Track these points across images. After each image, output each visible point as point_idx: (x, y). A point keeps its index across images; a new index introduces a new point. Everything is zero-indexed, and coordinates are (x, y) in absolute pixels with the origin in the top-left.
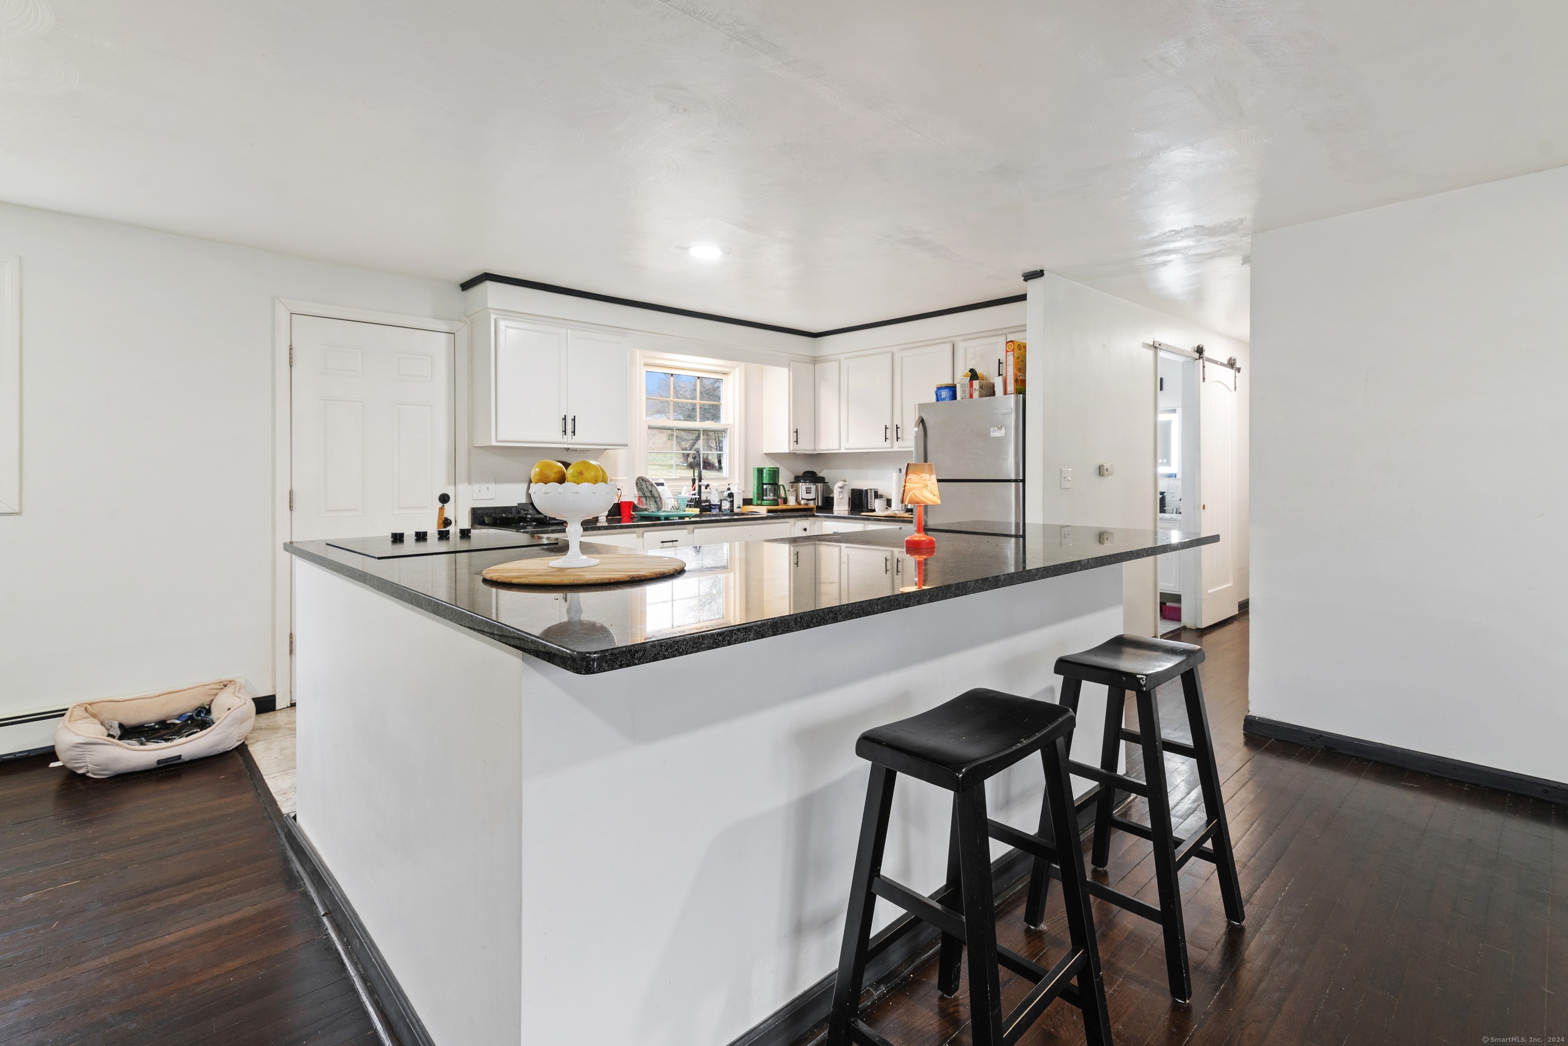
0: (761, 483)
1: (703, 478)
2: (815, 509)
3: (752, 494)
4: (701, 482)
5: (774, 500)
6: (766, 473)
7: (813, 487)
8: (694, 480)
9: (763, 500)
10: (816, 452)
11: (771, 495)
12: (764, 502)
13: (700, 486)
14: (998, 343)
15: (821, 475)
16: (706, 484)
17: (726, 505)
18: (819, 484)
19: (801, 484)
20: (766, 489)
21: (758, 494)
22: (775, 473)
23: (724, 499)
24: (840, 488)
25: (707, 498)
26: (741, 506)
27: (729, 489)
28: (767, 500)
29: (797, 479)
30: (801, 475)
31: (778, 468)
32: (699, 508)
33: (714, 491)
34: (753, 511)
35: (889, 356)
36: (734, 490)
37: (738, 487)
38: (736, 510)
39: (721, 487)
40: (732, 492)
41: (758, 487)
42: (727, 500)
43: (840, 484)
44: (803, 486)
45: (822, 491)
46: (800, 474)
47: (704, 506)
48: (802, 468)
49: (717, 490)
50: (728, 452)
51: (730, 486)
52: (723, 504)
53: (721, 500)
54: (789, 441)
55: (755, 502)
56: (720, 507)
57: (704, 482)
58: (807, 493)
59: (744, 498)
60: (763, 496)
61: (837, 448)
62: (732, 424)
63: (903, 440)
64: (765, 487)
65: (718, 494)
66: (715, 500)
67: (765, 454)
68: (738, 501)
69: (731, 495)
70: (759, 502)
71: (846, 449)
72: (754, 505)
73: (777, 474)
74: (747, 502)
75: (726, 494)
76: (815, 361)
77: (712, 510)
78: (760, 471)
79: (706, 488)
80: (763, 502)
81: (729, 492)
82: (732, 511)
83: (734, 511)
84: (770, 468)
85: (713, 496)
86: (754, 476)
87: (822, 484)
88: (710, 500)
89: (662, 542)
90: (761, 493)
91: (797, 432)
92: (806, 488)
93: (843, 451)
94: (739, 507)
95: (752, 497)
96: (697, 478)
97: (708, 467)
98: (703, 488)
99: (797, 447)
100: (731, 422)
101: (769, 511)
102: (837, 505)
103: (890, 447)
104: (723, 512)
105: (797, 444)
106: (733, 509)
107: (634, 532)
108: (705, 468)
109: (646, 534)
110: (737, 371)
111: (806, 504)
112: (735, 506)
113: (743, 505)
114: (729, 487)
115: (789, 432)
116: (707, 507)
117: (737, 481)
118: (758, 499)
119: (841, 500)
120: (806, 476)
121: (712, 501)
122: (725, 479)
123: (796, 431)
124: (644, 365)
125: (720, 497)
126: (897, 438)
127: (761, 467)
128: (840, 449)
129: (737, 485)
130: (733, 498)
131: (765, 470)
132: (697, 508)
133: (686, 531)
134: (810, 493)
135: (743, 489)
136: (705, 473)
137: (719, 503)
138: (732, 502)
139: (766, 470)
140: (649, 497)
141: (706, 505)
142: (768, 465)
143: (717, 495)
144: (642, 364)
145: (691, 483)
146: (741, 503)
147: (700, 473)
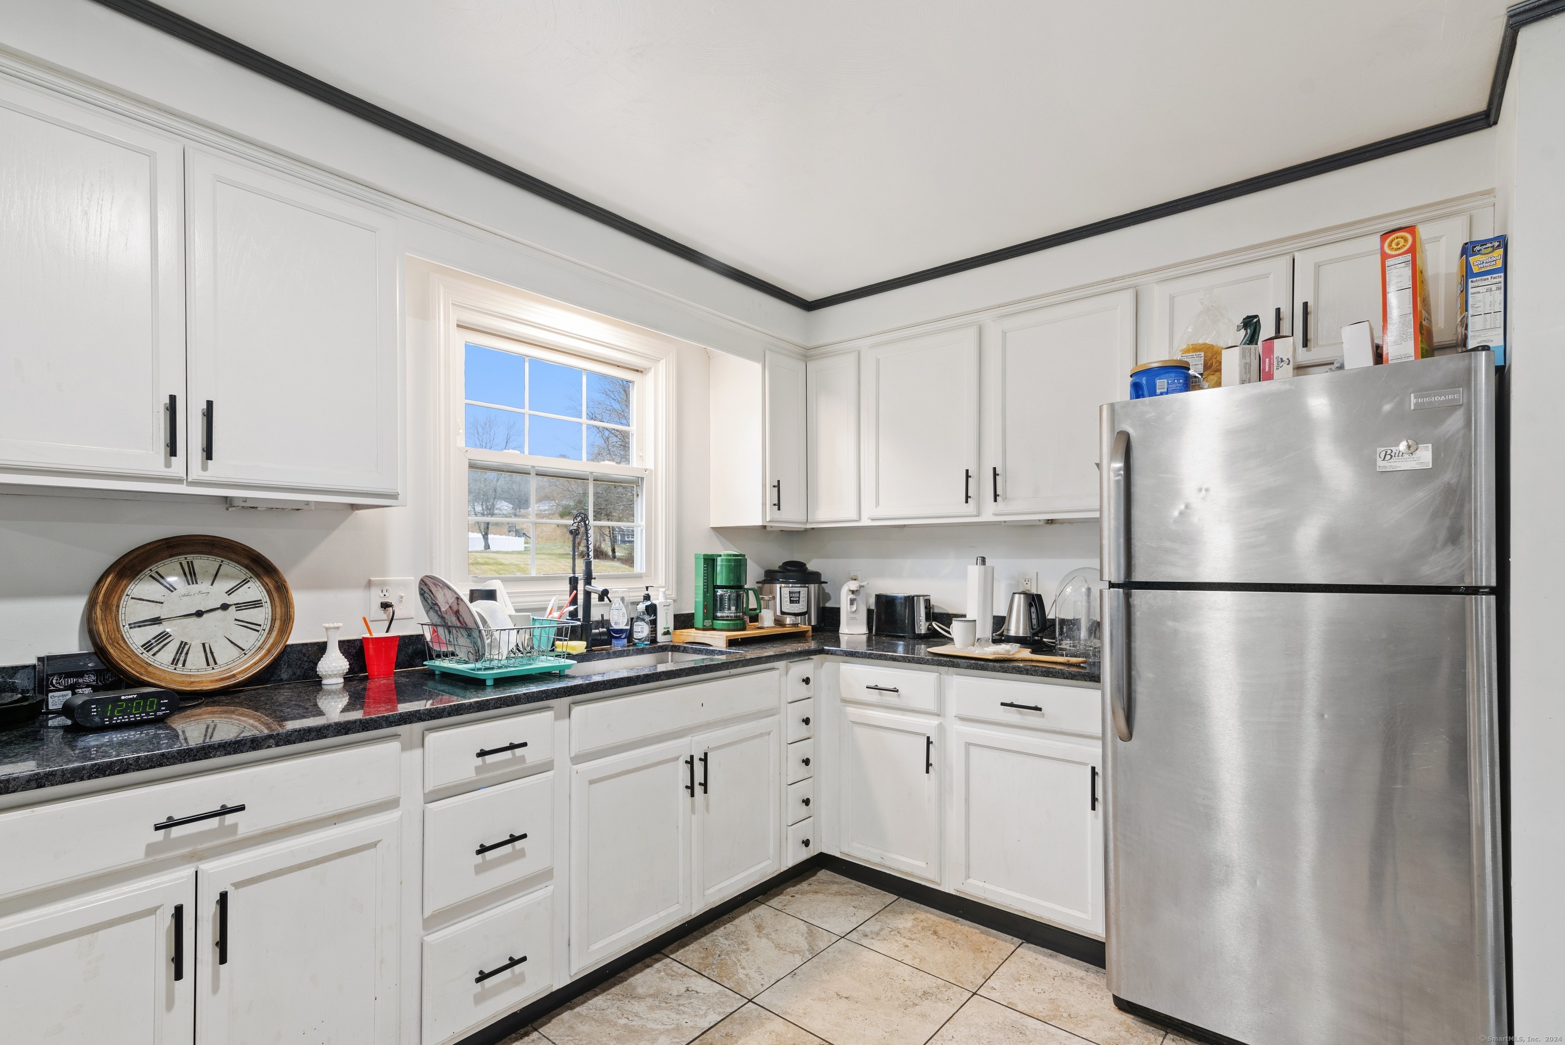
0: (710, 586)
1: (594, 575)
2: (810, 633)
3: (693, 603)
4: (590, 584)
5: (737, 618)
6: (722, 565)
7: (803, 591)
8: (573, 582)
9: (715, 618)
10: (809, 526)
11: (733, 608)
12: (718, 623)
13: (588, 594)
14: (1266, 276)
15: (811, 566)
16: (600, 588)
17: (642, 631)
18: (812, 586)
19: (778, 586)
20: (721, 595)
21: (705, 607)
22: (738, 565)
23: (639, 619)
24: (853, 592)
25: (602, 616)
26: (671, 629)
27: (647, 598)
28: (722, 618)
29: (771, 577)
30: (777, 569)
31: (744, 556)
32: (587, 641)
33: (617, 603)
34: (697, 641)
35: (972, 333)
36: (658, 599)
37: (664, 593)
38: (661, 639)
39: (631, 594)
40: (654, 602)
41: (705, 593)
42: (643, 620)
43: (853, 585)
44: (782, 590)
45: (816, 597)
46: (776, 564)
47: (596, 634)
48: (778, 557)
49: (623, 599)
50: (644, 523)
51: (650, 592)
52: (636, 628)
53: (632, 619)
54: (764, 504)
55: (699, 620)
56: (630, 634)
57: (598, 586)
58: (792, 602)
59: (676, 613)
60: (715, 610)
61: (855, 517)
62: (652, 468)
63: (1005, 499)
64: (720, 592)
65: (626, 607)
66: (619, 621)
67: (714, 529)
68: (665, 621)
69: (652, 610)
70: (708, 623)
71: (873, 520)
72: (697, 629)
73: (742, 568)
74: (683, 621)
75: (642, 607)
76: (807, 355)
77: (614, 641)
78: (710, 562)
79: (601, 599)
80: (715, 621)
81: (648, 603)
82: (654, 640)
83: (659, 640)
84: (730, 555)
85: (615, 612)
86: (696, 569)
87: (816, 585)
88: (608, 621)
89: (482, 754)
90: (712, 605)
91: (778, 486)
92: (790, 592)
93: (865, 522)
94: (667, 633)
95: (693, 612)
96: (580, 575)
97: (601, 557)
98: (594, 597)
99: (779, 515)
100: (650, 465)
101: (732, 643)
102: (848, 624)
103: (975, 513)
104: (635, 644)
105: (779, 509)
106: (656, 637)
107: (396, 736)
108: (596, 556)
109: (431, 737)
110: (662, 366)
111: (795, 625)
112: (660, 630)
113: (675, 628)
114: (646, 592)
115: (764, 486)
116: (603, 637)
117: (661, 581)
118: (705, 617)
119: (853, 615)
120: (789, 571)
121: (613, 624)
122: (639, 577)
123: (776, 484)
124: (458, 326)
125: (628, 613)
126: (996, 496)
127: (710, 552)
128: (859, 520)
129: (664, 590)
130: (655, 615)
131: (719, 559)
132: (581, 640)
133: (549, 715)
134: (798, 602)
135: (674, 596)
136: (598, 566)
137: (628, 627)
138: (654, 623)
139: (722, 560)
140: (456, 627)
141: (601, 634)
142: (724, 550)
143: (624, 610)
144: (453, 325)
145: (567, 587)
146: (671, 625)
147: (588, 565)
